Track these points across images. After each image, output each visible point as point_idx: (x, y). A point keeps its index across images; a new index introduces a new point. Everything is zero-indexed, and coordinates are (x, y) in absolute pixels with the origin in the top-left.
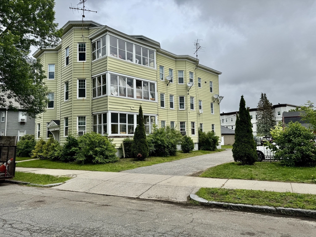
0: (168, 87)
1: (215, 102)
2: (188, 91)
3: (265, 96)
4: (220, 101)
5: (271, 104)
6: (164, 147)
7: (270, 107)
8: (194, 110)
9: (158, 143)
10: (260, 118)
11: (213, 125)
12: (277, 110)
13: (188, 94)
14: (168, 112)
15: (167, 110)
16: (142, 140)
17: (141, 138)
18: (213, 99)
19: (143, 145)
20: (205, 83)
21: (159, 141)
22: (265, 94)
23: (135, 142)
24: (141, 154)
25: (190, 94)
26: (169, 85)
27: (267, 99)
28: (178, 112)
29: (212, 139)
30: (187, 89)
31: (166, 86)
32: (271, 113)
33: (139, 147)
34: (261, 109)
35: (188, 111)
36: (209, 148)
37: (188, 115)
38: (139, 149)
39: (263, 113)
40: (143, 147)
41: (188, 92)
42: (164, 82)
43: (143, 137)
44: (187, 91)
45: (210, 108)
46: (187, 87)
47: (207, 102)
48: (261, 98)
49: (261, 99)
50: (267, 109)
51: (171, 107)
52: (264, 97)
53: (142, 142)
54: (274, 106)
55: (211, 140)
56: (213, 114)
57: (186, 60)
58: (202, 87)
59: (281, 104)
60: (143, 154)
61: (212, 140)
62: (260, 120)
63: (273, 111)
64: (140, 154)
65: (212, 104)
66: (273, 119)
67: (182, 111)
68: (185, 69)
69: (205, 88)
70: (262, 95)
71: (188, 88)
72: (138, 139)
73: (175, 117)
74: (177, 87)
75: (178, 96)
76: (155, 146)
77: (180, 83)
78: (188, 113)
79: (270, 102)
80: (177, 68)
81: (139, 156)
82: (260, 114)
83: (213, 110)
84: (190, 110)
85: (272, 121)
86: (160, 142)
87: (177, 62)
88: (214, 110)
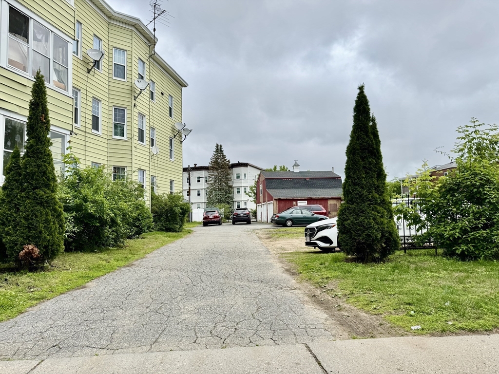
0: (89, 76)
1: (176, 137)
2: (135, 100)
3: (221, 149)
4: (184, 136)
5: (229, 161)
6: (103, 223)
7: (228, 165)
8: (144, 144)
9: (86, 210)
10: (212, 182)
11: (171, 182)
12: (236, 170)
13: (135, 105)
14: (87, 139)
15: (85, 132)
16: (42, 193)
17: (36, 188)
18: (173, 130)
19: (47, 214)
20: (161, 95)
21: (89, 205)
22: (221, 146)
23: (9, 202)
24: (37, 246)
25: (138, 107)
26: (91, 72)
27: (223, 154)
28: (110, 142)
29: (181, 209)
30: (134, 94)
31: (86, 74)
32: (228, 174)
33: (26, 219)
34: (215, 168)
35: (134, 145)
36: (171, 226)
37: (134, 153)
38: (28, 227)
39: (217, 174)
40: (47, 221)
41: (134, 102)
42: (79, 61)
43: (47, 186)
44: (133, 98)
45: (169, 148)
46: (132, 89)
47: (164, 133)
48: (215, 151)
49: (215, 153)
50: (223, 168)
51: (93, 128)
52: (219, 150)
53: (41, 204)
54: (232, 164)
55: (178, 210)
56: (173, 159)
57: (133, 28)
58: (156, 101)
59: (241, 163)
60: (46, 247)
61: (181, 211)
62: (212, 184)
63: (230, 172)
64: (31, 247)
65: (171, 141)
66: (230, 183)
67: (121, 143)
68: (130, 49)
69: (161, 104)
70: (217, 146)
71: (135, 92)
72: (23, 190)
73: (101, 153)
74: (110, 84)
75: (111, 105)
76: (77, 221)
77: (117, 77)
78: (134, 149)
79: (228, 158)
80: (111, 39)
81: (29, 253)
82: (212, 175)
83: (173, 152)
84: (135, 142)
85: (229, 186)
86: (91, 209)
87: (111, 27)
88: (175, 153)
